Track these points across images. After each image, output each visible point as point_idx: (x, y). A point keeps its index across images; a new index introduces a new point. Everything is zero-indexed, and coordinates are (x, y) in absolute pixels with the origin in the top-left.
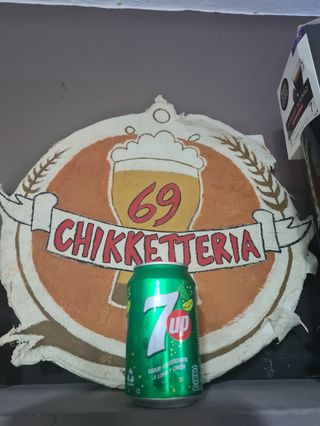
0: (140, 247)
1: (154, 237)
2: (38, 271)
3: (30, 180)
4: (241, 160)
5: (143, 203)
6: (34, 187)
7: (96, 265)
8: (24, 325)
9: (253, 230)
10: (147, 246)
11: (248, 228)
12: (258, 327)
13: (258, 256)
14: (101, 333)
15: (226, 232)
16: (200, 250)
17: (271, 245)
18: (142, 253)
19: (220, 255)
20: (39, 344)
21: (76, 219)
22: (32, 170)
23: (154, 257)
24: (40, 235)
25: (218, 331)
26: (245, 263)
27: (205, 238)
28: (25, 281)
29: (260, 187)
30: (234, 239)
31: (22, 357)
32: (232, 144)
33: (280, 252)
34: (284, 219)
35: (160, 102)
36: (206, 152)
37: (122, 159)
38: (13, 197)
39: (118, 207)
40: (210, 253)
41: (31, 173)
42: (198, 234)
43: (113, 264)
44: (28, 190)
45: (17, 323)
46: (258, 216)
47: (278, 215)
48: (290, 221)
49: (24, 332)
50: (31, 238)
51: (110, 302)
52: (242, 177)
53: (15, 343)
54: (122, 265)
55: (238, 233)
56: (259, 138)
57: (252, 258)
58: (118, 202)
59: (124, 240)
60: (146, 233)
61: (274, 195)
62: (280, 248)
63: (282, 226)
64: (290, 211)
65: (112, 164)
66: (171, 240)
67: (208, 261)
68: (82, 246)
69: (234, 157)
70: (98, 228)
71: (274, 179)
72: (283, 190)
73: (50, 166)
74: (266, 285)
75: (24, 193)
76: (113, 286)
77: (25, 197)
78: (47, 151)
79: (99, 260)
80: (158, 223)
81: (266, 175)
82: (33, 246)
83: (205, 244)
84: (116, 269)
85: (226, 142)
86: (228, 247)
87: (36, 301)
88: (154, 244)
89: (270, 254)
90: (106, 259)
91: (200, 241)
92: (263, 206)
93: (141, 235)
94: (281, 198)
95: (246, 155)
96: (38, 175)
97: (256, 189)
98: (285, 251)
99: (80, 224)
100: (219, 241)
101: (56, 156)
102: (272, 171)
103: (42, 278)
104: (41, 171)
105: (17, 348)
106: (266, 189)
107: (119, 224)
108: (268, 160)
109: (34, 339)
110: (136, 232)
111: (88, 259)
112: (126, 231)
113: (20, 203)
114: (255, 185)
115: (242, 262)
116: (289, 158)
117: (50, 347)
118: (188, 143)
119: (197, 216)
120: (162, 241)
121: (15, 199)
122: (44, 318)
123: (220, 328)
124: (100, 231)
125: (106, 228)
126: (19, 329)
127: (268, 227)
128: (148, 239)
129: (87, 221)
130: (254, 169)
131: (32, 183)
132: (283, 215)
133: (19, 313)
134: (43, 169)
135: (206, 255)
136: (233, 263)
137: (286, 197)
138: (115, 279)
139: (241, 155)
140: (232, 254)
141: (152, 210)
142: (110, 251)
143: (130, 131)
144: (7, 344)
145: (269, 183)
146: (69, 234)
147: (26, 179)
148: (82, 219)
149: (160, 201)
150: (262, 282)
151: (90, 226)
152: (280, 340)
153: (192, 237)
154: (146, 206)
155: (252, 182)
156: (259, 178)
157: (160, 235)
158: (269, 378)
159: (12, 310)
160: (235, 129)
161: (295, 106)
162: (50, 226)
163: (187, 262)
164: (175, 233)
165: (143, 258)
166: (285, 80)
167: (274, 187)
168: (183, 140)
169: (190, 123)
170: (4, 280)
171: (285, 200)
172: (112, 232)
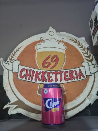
0: (46, 76)
1: (51, 72)
2: (15, 85)
3: (11, 57)
4: (77, 46)
5: (47, 62)
6: (13, 59)
7: (33, 82)
8: (12, 102)
10: (48, 76)
11: (80, 68)
12: (85, 100)
13: (84, 77)
15: (73, 70)
16: (65, 76)
17: (88, 73)
18: (47, 78)
19: (72, 77)
20: (16, 108)
21: (26, 68)
22: (12, 53)
23: (51, 79)
24: (15, 74)
25: (72, 102)
26: (80, 79)
27: (67, 72)
28: (11, 88)
29: (84, 54)
30: (76, 72)
31: (11, 112)
32: (74, 41)
33: (91, 75)
34: (92, 65)
35: (51, 29)
36: (66, 44)
37: (40, 48)
39: (39, 63)
40: (69, 77)
41: (12, 54)
43: (38, 82)
44: (11, 60)
45: (9, 101)
47: (90, 63)
48: (94, 65)
49: (11, 104)
50: (12, 75)
51: (37, 94)
52: (78, 51)
53: (9, 108)
54: (41, 82)
55: (77, 70)
56: (83, 38)
57: (82, 78)
58: (39, 62)
59: (41, 74)
60: (48, 71)
61: (89, 57)
62: (91, 74)
64: (94, 62)
65: (36, 50)
66: (56, 73)
67: (68, 79)
68: (28, 77)
69: (75, 45)
71: (89, 51)
72: (92, 55)
73: (17, 52)
74: (87, 86)
75: (10, 61)
76: (38, 89)
77: (10, 62)
78: (16, 47)
79: (33, 81)
80: (52, 68)
81: (86, 50)
82: (13, 77)
83: (67, 74)
84: (39, 83)
85: (72, 40)
86: (74, 75)
87: (15, 94)
88: (51, 75)
91: (65, 73)
92: (85, 61)
93: (46, 72)
94: (91, 58)
95: (79, 44)
96: (14, 55)
97: (83, 55)
98: (93, 75)
99: (27, 69)
101: (19, 48)
102: (88, 49)
103: (16, 87)
104: (15, 54)
105: (10, 109)
106: (86, 55)
107: (39, 69)
108: (86, 46)
109: (15, 106)
110: (45, 71)
111: (30, 81)
112: (42, 71)
113: (9, 64)
114: (82, 54)
115: (79, 79)
116: (94, 45)
117: (20, 109)
118: (60, 41)
119: (64, 65)
120: (53, 74)
122: (17, 100)
123: (72, 101)
124: (33, 71)
125: (35, 70)
126: (10, 103)
127: (87, 68)
128: (49, 73)
129: (29, 68)
130: (82, 49)
131: (12, 57)
132: (92, 63)
133: (10, 98)
134: (15, 53)
135: (67, 78)
136: (76, 80)
137: (93, 57)
138: (39, 86)
140: (75, 77)
141: (50, 64)
142: (37, 78)
143: (42, 39)
144: (7, 108)
145: (87, 53)
146: (24, 73)
147: (10, 56)
148: (28, 68)
149: (52, 61)
150: (85, 85)
151: (31, 70)
152: (92, 104)
153: (63, 72)
154: (48, 63)
155: (81, 53)
156: (84, 52)
157: (52, 72)
158: (89, 116)
159: (8, 97)
160: (75, 36)
161: (95, 28)
162: (18, 71)
163: (61, 80)
164: (57, 71)
165: (47, 79)
166: (92, 19)
167: (89, 54)
168: (59, 41)
169: (61, 35)
170: (5, 88)
171: (93, 58)
172: (37, 72)
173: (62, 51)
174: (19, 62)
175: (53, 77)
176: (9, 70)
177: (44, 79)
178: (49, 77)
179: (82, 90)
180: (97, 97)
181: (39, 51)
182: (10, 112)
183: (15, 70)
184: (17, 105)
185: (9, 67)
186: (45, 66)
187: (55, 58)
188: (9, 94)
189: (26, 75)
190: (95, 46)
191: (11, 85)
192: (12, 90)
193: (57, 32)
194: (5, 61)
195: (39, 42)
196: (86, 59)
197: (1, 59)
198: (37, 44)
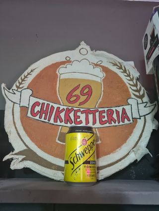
0: (72, 115)
1: (79, 111)
2: (23, 126)
3: (19, 83)
5: (74, 94)
6: (21, 86)
7: (50, 124)
8: (16, 151)
9: (127, 108)
10: (75, 115)
11: (124, 107)
12: (128, 154)
13: (129, 120)
15: (114, 109)
16: (101, 117)
17: (136, 115)
18: (73, 118)
19: (111, 120)
20: (23, 160)
21: (41, 101)
22: (20, 78)
23: (78, 120)
24: (24, 109)
25: (108, 156)
26: (123, 124)
27: (104, 112)
28: (17, 130)
29: (131, 87)
30: (117, 112)
32: (118, 66)
33: (140, 119)
34: (143, 103)
36: (105, 70)
37: (64, 73)
38: (11, 91)
39: (61, 96)
40: (106, 118)
41: (20, 79)
42: (100, 110)
43: (59, 123)
44: (18, 87)
45: (13, 150)
46: (130, 101)
47: (140, 101)
48: (146, 104)
49: (16, 154)
50: (19, 110)
51: (57, 141)
52: (122, 82)
53: (12, 159)
54: (63, 124)
55: (120, 109)
56: (132, 63)
57: (126, 121)
59: (64, 112)
60: (75, 109)
61: (138, 91)
62: (140, 117)
63: (141, 106)
64: (146, 99)
65: (59, 75)
66: (87, 112)
67: (105, 122)
68: (44, 115)
69: (119, 72)
70: (52, 106)
71: (138, 83)
72: (143, 89)
73: (29, 76)
75: (16, 89)
76: (59, 134)
77: (17, 91)
78: (27, 69)
79: (52, 121)
80: (81, 104)
81: (135, 81)
82: (21, 114)
83: (103, 114)
84: (60, 126)
85: (115, 65)
86: (115, 116)
87: (22, 140)
88: (79, 114)
89: (135, 120)
90: (55, 121)
91: (101, 113)
92: (133, 96)
93: (72, 109)
94: (141, 93)
95: (125, 71)
96: (23, 80)
97: (129, 88)
98: (142, 118)
99: (43, 104)
100: (110, 113)
101: (32, 71)
102: (138, 79)
104: (24, 78)
105: (13, 161)
106: (135, 88)
107: (62, 104)
108: (136, 74)
109: (21, 157)
110: (70, 108)
111: (46, 121)
112: (65, 108)
113: (15, 94)
114: (129, 86)
115: (121, 123)
116: (147, 74)
117: (29, 161)
118: (96, 65)
119: (100, 101)
120: (82, 112)
121: (12, 92)
122: (25, 148)
124: (53, 107)
125: (56, 106)
126: (14, 153)
127: (135, 107)
128: (76, 112)
129: (46, 103)
130: (128, 78)
131: (20, 84)
132: (142, 101)
133: (14, 145)
134: (26, 77)
135: (104, 120)
136: (117, 124)
137: (144, 92)
138: (59, 130)
139: (122, 71)
140: (116, 119)
141: (78, 98)
143: (68, 59)
144: (8, 160)
145: (136, 85)
146: (37, 109)
147: (17, 82)
148: (44, 102)
149: (82, 93)
150: (130, 133)
151: (48, 105)
152: (138, 160)
153: (97, 111)
154: (75, 96)
155: (127, 84)
156: (131, 83)
157: (82, 110)
158: (133, 179)
159: (10, 144)
160: (120, 58)
161: (150, 47)
162: (29, 105)
163: (94, 122)
164: (89, 109)
165: (73, 121)
166: (146, 34)
167: (138, 87)
168: (94, 64)
169: (98, 55)
170: (7, 130)
172: (58, 108)
173: (99, 80)
174: (30, 92)
176: (14, 103)
177: (68, 120)
178: (76, 117)
179: (124, 140)
180: (147, 151)
181: (62, 77)
182: (14, 166)
184: (25, 157)
186: (71, 100)
187: (87, 90)
188: (13, 139)
189: (41, 112)
190: (149, 75)
191: (16, 126)
192: (18, 134)
193: (92, 50)
194: (9, 89)
195: (63, 63)
196: (134, 94)
197: (3, 85)
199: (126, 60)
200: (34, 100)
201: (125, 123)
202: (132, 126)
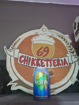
0: (40, 62)
1: (43, 60)
3: (13, 46)
4: (63, 41)
5: (40, 51)
6: (14, 47)
8: (13, 81)
9: (66, 58)
10: (41, 62)
11: (65, 58)
14: (32, 83)
15: (60, 59)
16: (54, 63)
18: (40, 63)
19: (59, 64)
20: (17, 85)
21: (24, 55)
24: (16, 59)
26: (65, 66)
27: (55, 60)
28: (13, 70)
29: (68, 48)
30: (62, 60)
32: (61, 37)
33: (73, 63)
34: (74, 56)
36: (55, 39)
38: (9, 50)
39: (34, 52)
40: (56, 64)
41: (13, 44)
42: (53, 59)
43: (33, 66)
44: (13, 48)
45: (11, 80)
46: (67, 55)
48: (75, 56)
49: (13, 82)
50: (14, 60)
51: (33, 75)
53: (11, 85)
54: (36, 66)
55: (63, 59)
56: (68, 36)
57: (66, 65)
58: (34, 51)
59: (36, 60)
60: (41, 59)
61: (71, 50)
63: (73, 57)
65: (32, 42)
66: (47, 60)
68: (26, 62)
70: (30, 57)
71: (71, 46)
72: (73, 48)
73: (18, 42)
74: (70, 71)
75: (12, 49)
77: (12, 50)
79: (30, 65)
80: (44, 56)
81: (69, 45)
83: (55, 61)
84: (34, 67)
85: (60, 37)
86: (60, 62)
87: (15, 74)
89: (70, 64)
90: (32, 65)
92: (69, 52)
93: (40, 59)
94: (73, 50)
95: (65, 40)
96: (15, 44)
97: (67, 48)
98: (74, 63)
99: (25, 56)
100: (58, 61)
101: (19, 40)
102: (71, 44)
103: (17, 69)
104: (15, 43)
106: (69, 48)
107: (35, 56)
108: (70, 41)
109: (16, 84)
110: (39, 58)
111: (27, 65)
112: (36, 58)
113: (11, 51)
114: (67, 47)
115: (64, 66)
116: (76, 41)
117: (20, 86)
118: (51, 37)
119: (53, 55)
120: (45, 61)
121: (10, 50)
122: (18, 79)
124: (30, 58)
125: (32, 57)
126: (12, 82)
127: (70, 57)
128: (42, 60)
129: (27, 56)
130: (66, 43)
131: (14, 46)
132: (73, 55)
133: (12, 78)
134: (16, 43)
135: (55, 64)
139: (63, 40)
140: (61, 64)
141: (42, 53)
142: (33, 63)
143: (37, 33)
145: (70, 47)
146: (23, 59)
147: (12, 45)
148: (26, 55)
149: (44, 51)
151: (28, 57)
153: (52, 60)
154: (41, 52)
155: (66, 46)
156: (68, 45)
157: (44, 59)
158: (70, 93)
159: (10, 77)
160: (62, 33)
162: (18, 57)
163: (51, 66)
164: (48, 59)
165: (40, 65)
167: (71, 48)
168: (50, 36)
169: (51, 32)
170: (8, 70)
171: (74, 51)
172: (33, 58)
173: (52, 44)
175: (45, 63)
176: (11, 56)
178: (42, 63)
180: (77, 80)
181: (34, 43)
183: (16, 56)
184: (18, 84)
185: (11, 53)
186: (39, 54)
187: (47, 49)
188: (11, 75)
189: (24, 61)
191: (13, 68)
192: (14, 72)
193: (48, 29)
194: (8, 49)
195: (34, 36)
196: (69, 51)
197: (5, 47)
198: (33, 37)
199: (64, 34)
200: (21, 55)
201: (66, 66)
202: (69, 67)
